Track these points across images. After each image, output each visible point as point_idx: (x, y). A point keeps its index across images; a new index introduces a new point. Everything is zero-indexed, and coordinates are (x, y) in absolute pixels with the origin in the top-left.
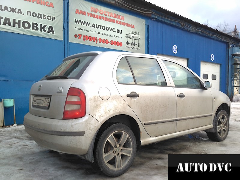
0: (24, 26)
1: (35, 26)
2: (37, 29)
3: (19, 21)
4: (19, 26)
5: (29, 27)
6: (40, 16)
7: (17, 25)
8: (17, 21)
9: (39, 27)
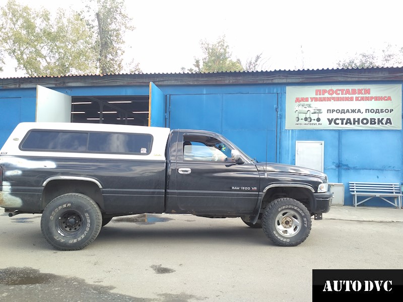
0: (363, 123)
1: (373, 121)
2: (375, 123)
3: (359, 119)
4: (359, 124)
5: (367, 123)
6: (377, 111)
7: (356, 123)
8: (356, 120)
9: (376, 121)
